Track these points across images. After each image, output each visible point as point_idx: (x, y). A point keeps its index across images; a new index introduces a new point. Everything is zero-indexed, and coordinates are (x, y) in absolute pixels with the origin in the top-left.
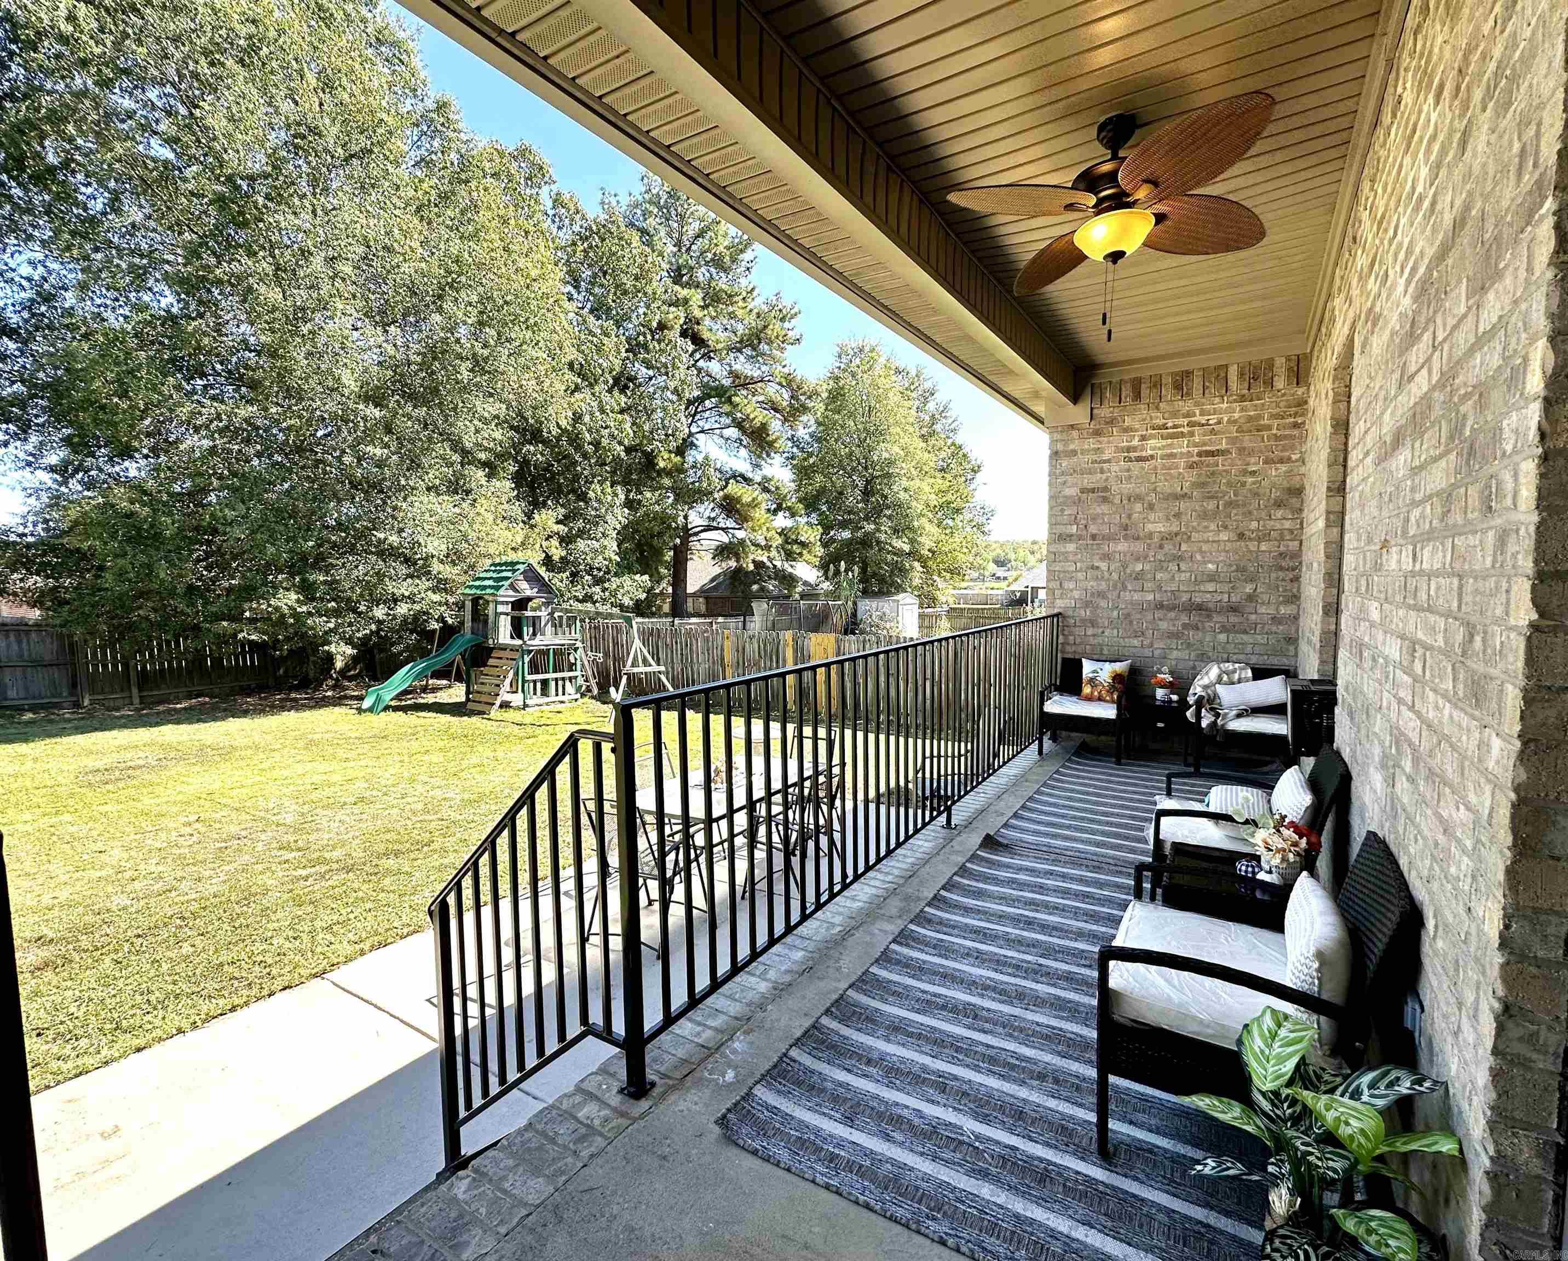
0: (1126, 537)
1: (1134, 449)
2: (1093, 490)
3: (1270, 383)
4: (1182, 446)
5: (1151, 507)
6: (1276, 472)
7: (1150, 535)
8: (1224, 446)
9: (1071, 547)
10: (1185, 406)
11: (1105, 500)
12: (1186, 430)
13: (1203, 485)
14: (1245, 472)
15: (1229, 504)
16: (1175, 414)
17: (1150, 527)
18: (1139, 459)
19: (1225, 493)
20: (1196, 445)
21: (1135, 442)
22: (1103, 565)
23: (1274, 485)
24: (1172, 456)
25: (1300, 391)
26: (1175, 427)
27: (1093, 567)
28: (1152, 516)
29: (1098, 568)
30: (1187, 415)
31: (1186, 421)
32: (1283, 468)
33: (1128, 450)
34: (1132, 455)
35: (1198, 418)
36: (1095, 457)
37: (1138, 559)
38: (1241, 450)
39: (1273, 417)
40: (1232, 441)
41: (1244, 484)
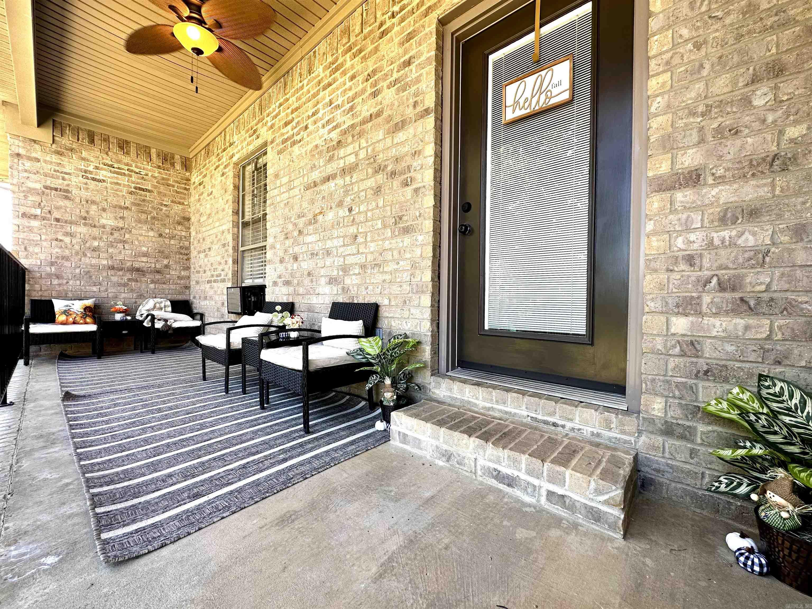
0: (85, 224)
1: (91, 172)
2: (56, 189)
3: (173, 165)
4: (124, 180)
5: (104, 210)
6: (177, 208)
7: (104, 227)
8: (149, 188)
9: (35, 223)
10: (126, 159)
11: (67, 198)
12: (127, 172)
13: (139, 205)
14: (162, 204)
15: (153, 218)
16: (119, 162)
17: (103, 221)
18: (94, 179)
19: (151, 212)
20: (133, 182)
21: (91, 168)
22: (67, 240)
23: (176, 213)
24: (117, 184)
25: (188, 174)
26: (119, 168)
27: (57, 240)
28: (104, 215)
29: (61, 240)
30: (127, 165)
31: (126, 168)
32: (181, 207)
33: (86, 172)
34: (90, 176)
35: (133, 168)
36: (57, 168)
37: (95, 239)
38: (159, 193)
39: (174, 181)
40: (153, 186)
41: (161, 210)
